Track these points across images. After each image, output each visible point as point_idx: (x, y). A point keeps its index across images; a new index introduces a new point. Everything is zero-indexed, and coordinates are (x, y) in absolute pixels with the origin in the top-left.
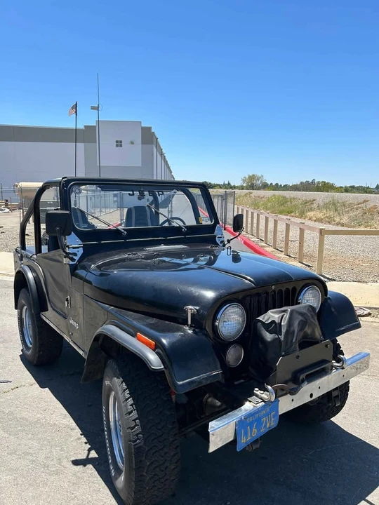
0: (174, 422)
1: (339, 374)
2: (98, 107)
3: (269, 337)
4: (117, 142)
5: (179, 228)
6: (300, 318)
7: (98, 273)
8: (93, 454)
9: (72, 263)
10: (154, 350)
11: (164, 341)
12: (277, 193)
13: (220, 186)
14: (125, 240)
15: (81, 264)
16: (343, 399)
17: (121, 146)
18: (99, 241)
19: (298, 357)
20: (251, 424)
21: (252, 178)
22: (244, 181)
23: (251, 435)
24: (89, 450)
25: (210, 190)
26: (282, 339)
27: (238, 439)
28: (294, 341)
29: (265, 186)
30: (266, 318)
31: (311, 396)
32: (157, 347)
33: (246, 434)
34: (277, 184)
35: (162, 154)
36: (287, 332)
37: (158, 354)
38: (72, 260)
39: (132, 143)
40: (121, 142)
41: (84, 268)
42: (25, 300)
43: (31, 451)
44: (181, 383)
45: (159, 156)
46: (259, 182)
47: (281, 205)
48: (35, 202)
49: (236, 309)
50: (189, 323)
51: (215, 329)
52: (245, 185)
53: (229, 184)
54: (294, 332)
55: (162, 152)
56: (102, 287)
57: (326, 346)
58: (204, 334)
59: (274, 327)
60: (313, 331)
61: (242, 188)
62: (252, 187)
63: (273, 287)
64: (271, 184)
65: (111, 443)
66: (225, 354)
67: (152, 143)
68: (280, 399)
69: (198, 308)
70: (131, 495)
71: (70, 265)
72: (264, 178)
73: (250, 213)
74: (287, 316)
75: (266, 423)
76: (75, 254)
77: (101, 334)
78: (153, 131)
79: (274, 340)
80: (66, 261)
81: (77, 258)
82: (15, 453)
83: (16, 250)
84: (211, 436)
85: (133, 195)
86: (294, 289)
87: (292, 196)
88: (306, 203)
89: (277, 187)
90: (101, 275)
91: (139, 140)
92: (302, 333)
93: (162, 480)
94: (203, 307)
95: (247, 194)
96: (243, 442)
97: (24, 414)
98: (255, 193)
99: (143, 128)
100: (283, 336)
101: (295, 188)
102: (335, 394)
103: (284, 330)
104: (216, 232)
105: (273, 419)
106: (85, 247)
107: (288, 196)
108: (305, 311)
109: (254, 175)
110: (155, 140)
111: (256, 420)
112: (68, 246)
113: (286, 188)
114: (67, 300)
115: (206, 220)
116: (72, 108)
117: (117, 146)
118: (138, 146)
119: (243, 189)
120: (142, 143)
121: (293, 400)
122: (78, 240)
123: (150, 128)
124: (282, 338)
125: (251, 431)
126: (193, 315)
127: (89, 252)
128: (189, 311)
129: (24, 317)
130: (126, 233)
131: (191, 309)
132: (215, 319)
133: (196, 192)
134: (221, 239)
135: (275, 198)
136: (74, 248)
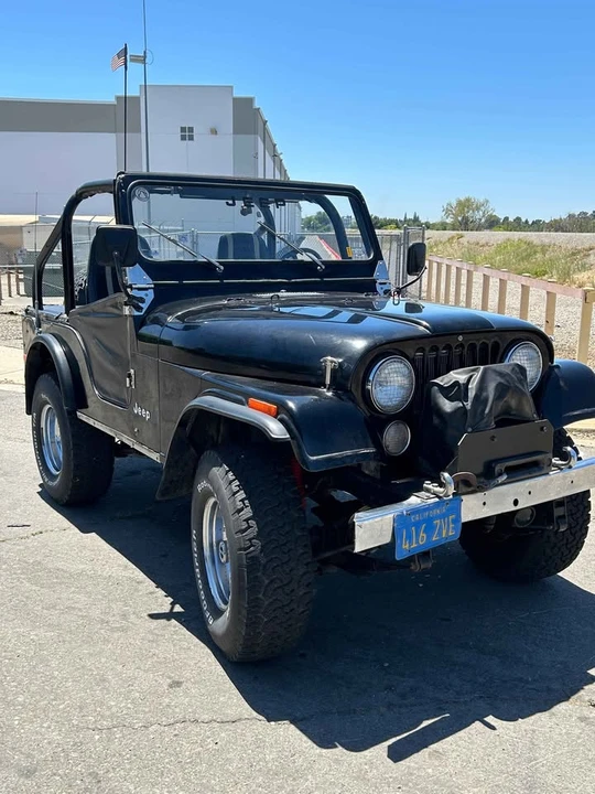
0: (305, 546)
1: (565, 478)
2: (145, 57)
3: (448, 406)
4: (183, 129)
5: (313, 264)
6: (499, 379)
7: (181, 326)
8: (178, 608)
9: (137, 313)
10: (275, 417)
11: (291, 405)
12: (516, 235)
13: (397, 224)
14: (221, 280)
15: (152, 316)
16: (579, 534)
17: (191, 138)
18: (180, 280)
19: (493, 438)
20: (417, 525)
21: (465, 205)
22: (447, 211)
23: (417, 542)
24: (173, 604)
25: (377, 231)
26: (469, 407)
27: (398, 542)
28: (487, 411)
29: (492, 223)
30: (446, 381)
31: (516, 503)
32: (280, 412)
33: (409, 537)
34: (518, 219)
35: (275, 155)
36: (477, 397)
37: (281, 421)
38: (139, 309)
39: (214, 132)
40: (191, 129)
41: (157, 321)
42: (45, 393)
43: (77, 605)
44: (315, 458)
45: (269, 159)
46: (478, 215)
47: (523, 259)
48: (64, 222)
49: (400, 365)
50: (328, 381)
51: (366, 396)
52: (449, 221)
53: (416, 219)
54: (486, 400)
55: (275, 150)
56: (189, 347)
57: (542, 429)
58: (350, 399)
59: (458, 392)
60: (520, 403)
61: (444, 227)
62: (465, 224)
63: (460, 338)
64: (507, 218)
65: (206, 584)
66: (382, 434)
67: (256, 133)
68: (463, 497)
69: (340, 360)
70: (240, 632)
71: (135, 317)
72: (491, 206)
73: (454, 271)
74: (477, 376)
75: (441, 528)
76: (142, 300)
77: (193, 410)
78: (256, 105)
79: (457, 410)
80: (127, 310)
81: (145, 306)
82: (54, 607)
83: (26, 311)
84: (357, 528)
85: (234, 204)
86: (496, 345)
87: (547, 241)
88: (573, 254)
89: (518, 225)
90: (186, 328)
91: (227, 125)
92: (501, 404)
93: (287, 609)
94: (349, 359)
95: (453, 238)
96: (405, 549)
97: (60, 565)
98: (470, 236)
99: (235, 100)
100: (469, 403)
101: (557, 226)
102: (558, 512)
103: (472, 394)
104: (376, 274)
105: (451, 526)
106: (157, 289)
107: (536, 242)
108: (508, 371)
109: (468, 200)
110: (260, 124)
111: (424, 521)
112: (130, 286)
113: (537, 226)
114: (129, 376)
115: (358, 253)
116: (119, 56)
117: (183, 138)
118: (227, 138)
119: (445, 229)
120: (236, 132)
121: (484, 504)
122: (146, 277)
123: (250, 101)
124: (469, 405)
125: (417, 535)
126: (334, 371)
127: (164, 297)
128: (329, 363)
129: (43, 425)
130: (222, 268)
131: (330, 362)
132: (365, 380)
133: (343, 206)
134: (385, 287)
135: (511, 245)
136: (139, 289)
